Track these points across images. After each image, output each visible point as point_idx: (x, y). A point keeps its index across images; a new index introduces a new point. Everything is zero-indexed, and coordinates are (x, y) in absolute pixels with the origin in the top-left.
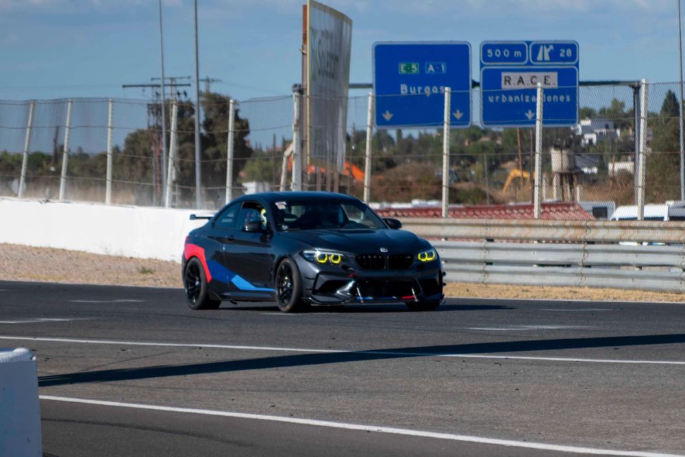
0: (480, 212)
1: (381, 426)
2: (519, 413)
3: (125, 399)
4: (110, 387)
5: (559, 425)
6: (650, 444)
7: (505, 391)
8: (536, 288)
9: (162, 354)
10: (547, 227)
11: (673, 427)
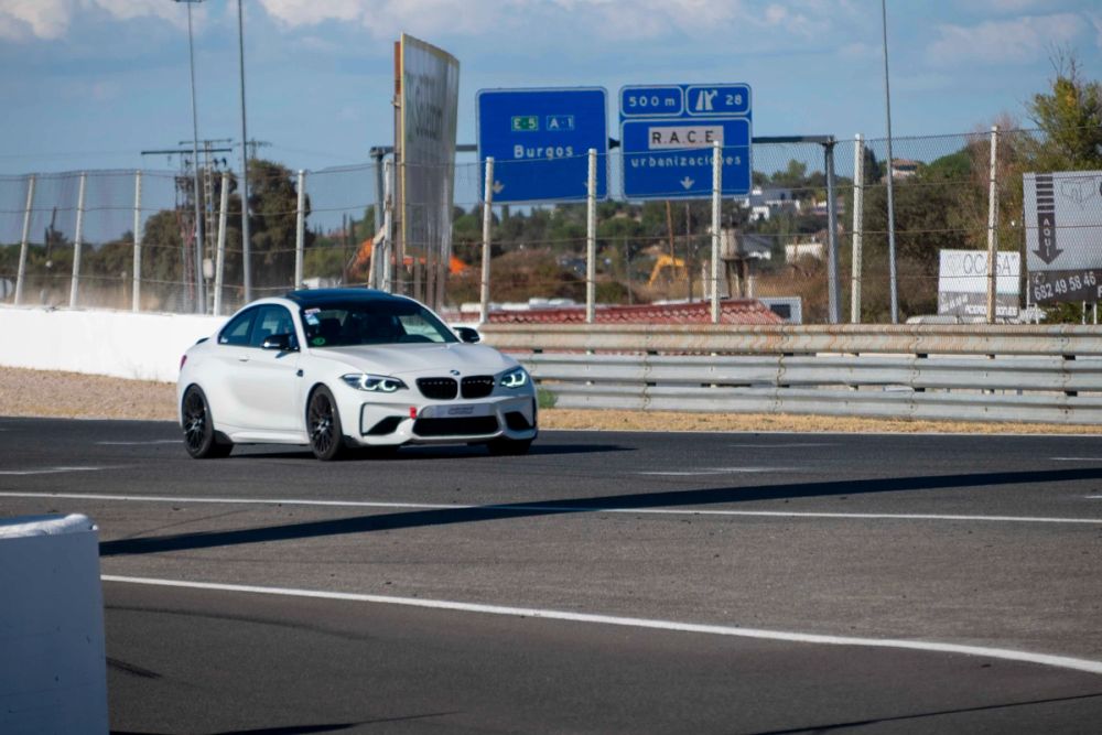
0: (629, 313)
1: (539, 608)
2: (723, 589)
3: (187, 577)
4: (163, 560)
5: (781, 604)
6: (910, 629)
7: (701, 559)
8: (717, 417)
9: (229, 514)
10: (730, 333)
11: (938, 605)
